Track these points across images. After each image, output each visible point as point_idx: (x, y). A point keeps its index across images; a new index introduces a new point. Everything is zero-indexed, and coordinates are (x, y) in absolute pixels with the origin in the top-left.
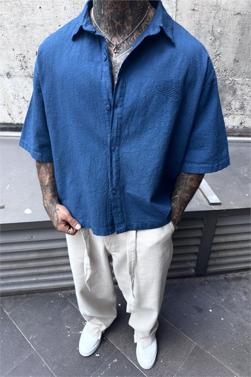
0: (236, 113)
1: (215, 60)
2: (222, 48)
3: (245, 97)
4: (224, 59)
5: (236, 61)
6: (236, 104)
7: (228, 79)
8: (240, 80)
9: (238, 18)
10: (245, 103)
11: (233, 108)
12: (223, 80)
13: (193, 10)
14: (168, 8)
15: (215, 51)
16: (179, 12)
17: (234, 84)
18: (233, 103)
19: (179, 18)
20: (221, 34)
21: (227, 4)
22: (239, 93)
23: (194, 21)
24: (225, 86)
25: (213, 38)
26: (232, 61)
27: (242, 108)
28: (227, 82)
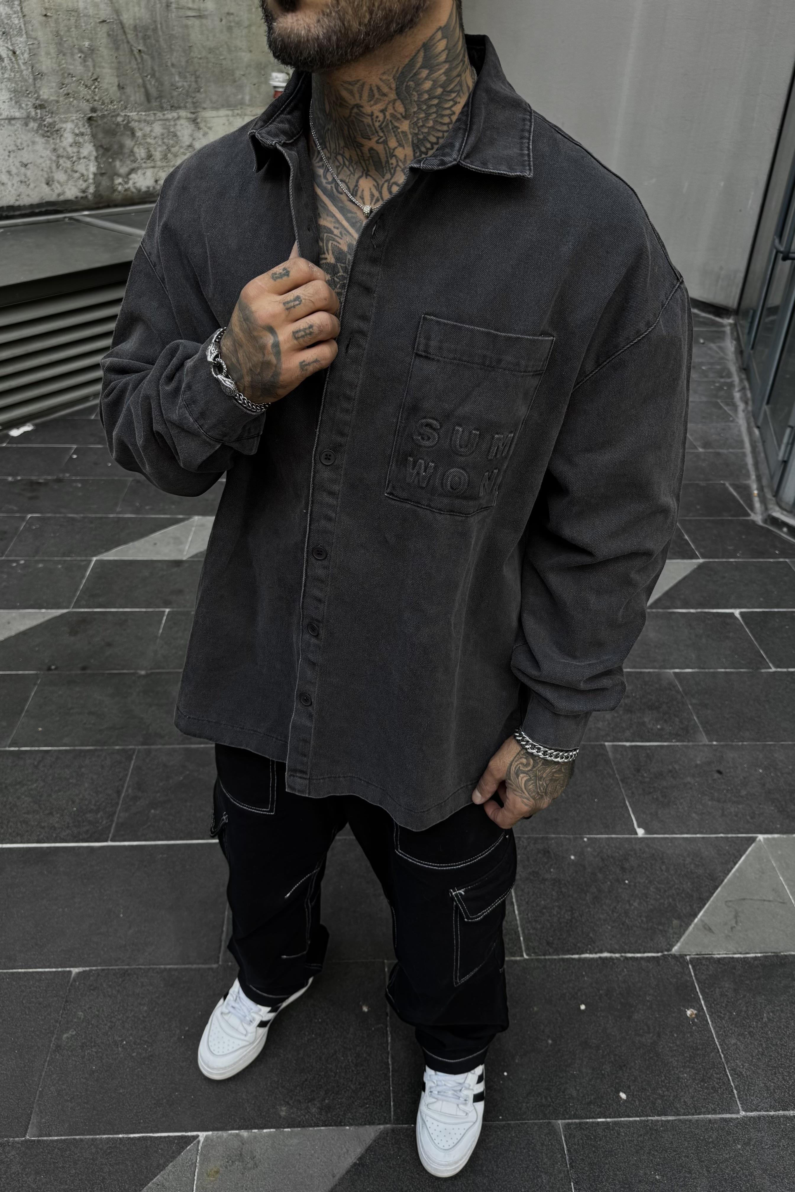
0: (144, 165)
1: (93, 87)
2: (98, 69)
3: (149, 140)
4: (105, 86)
5: (121, 87)
6: (140, 152)
7: (118, 115)
8: (133, 115)
9: (105, 28)
10: (152, 149)
11: (139, 158)
12: (113, 116)
13: (46, 15)
14: (11, 12)
15: (90, 74)
16: (27, 18)
17: (129, 122)
18: (136, 150)
19: (30, 28)
20: (92, 50)
21: (86, 8)
22: (139, 134)
23: (51, 32)
24: (118, 124)
25: (83, 56)
26: (115, 88)
27: (150, 156)
28: (120, 119)
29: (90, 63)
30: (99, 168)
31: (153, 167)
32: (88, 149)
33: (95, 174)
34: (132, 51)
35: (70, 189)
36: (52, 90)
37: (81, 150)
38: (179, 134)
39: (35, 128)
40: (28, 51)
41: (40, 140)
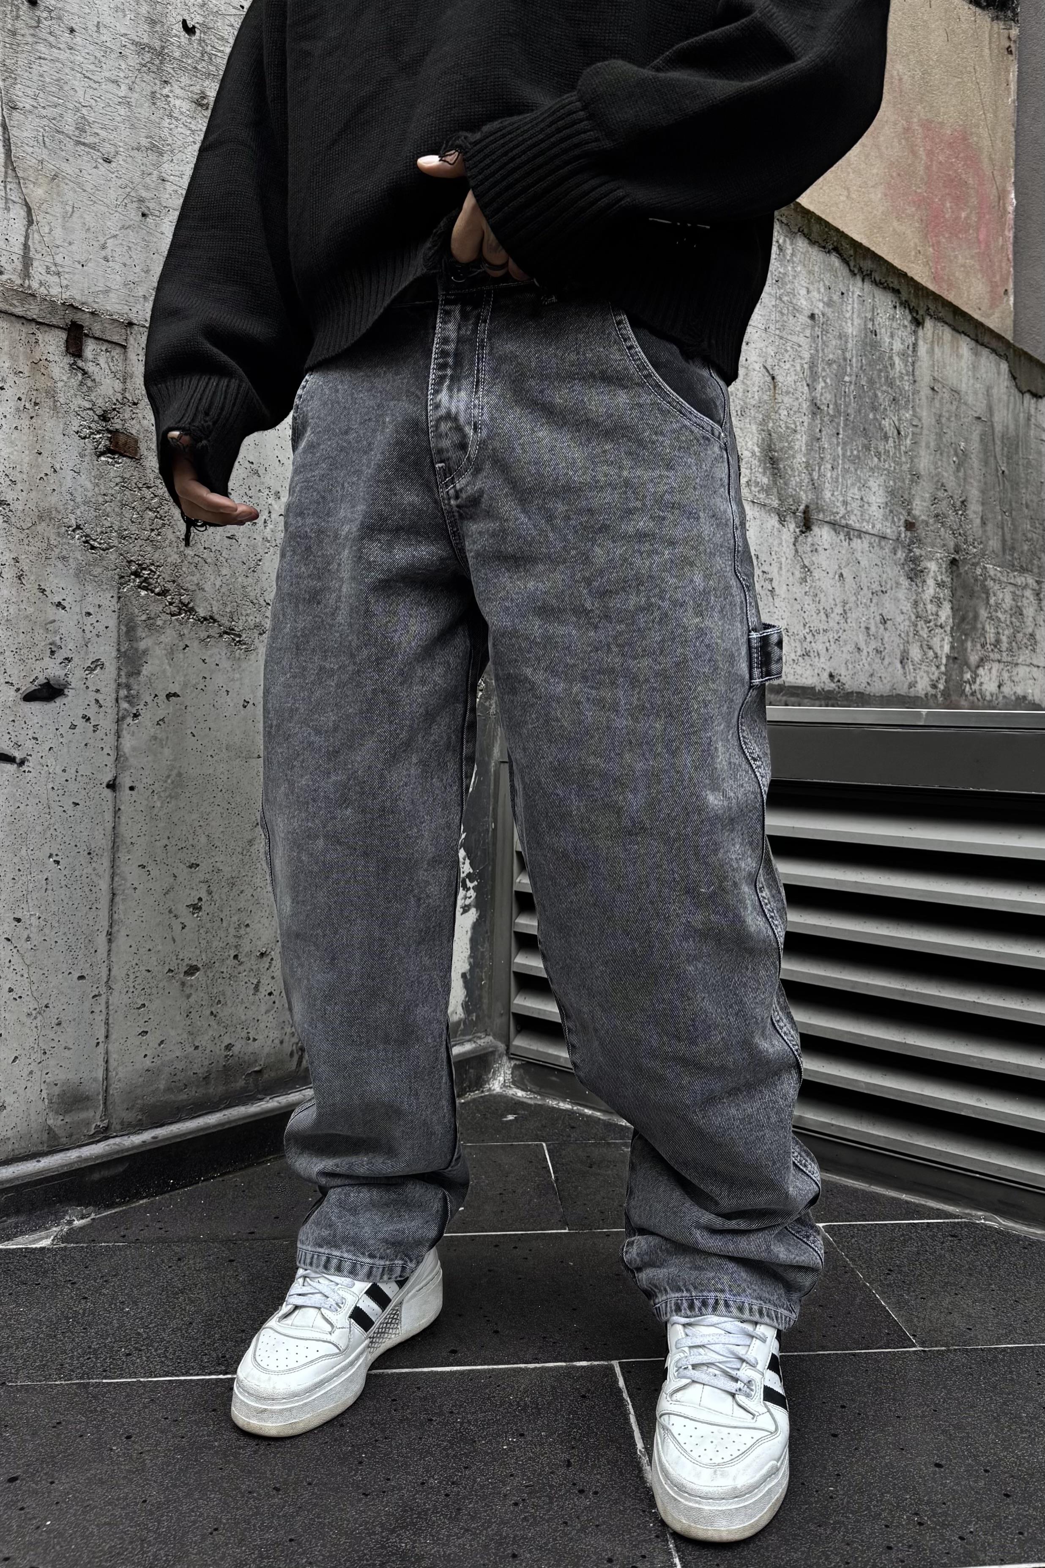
0: (991, 655)
2: (967, 487)
3: (999, 614)
4: (970, 514)
5: (983, 522)
6: (990, 633)
7: (978, 564)
8: (990, 567)
9: (979, 428)
10: (1000, 630)
11: (988, 641)
12: (973, 564)
13: (933, 389)
15: (960, 492)
17: (986, 579)
18: (988, 627)
20: (966, 456)
21: (967, 396)
22: (993, 601)
23: (935, 415)
24: (977, 579)
25: (957, 461)
26: (979, 521)
27: (998, 642)
28: (978, 571)
29: (961, 474)
30: (952, 648)
31: (999, 661)
32: (945, 613)
33: (948, 657)
34: (997, 471)
35: (922, 678)
36: (925, 504)
37: (940, 613)
38: (1025, 612)
39: (902, 561)
40: (910, 436)
41: (905, 582)
